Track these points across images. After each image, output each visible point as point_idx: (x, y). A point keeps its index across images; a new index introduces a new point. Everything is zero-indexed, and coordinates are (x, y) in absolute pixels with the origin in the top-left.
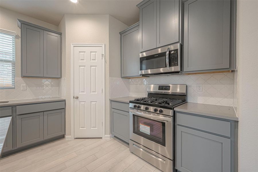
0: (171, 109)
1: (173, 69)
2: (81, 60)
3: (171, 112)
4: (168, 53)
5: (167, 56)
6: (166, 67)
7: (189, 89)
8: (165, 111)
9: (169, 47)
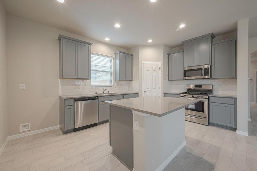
0: (207, 95)
1: (207, 77)
2: (147, 71)
3: (207, 97)
4: (203, 69)
5: (203, 70)
6: (202, 75)
7: (214, 87)
8: (204, 97)
9: (204, 66)
